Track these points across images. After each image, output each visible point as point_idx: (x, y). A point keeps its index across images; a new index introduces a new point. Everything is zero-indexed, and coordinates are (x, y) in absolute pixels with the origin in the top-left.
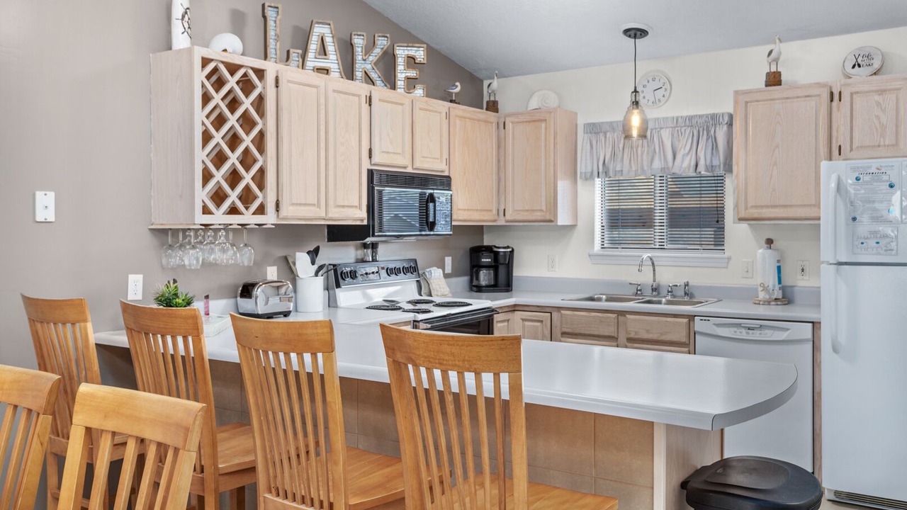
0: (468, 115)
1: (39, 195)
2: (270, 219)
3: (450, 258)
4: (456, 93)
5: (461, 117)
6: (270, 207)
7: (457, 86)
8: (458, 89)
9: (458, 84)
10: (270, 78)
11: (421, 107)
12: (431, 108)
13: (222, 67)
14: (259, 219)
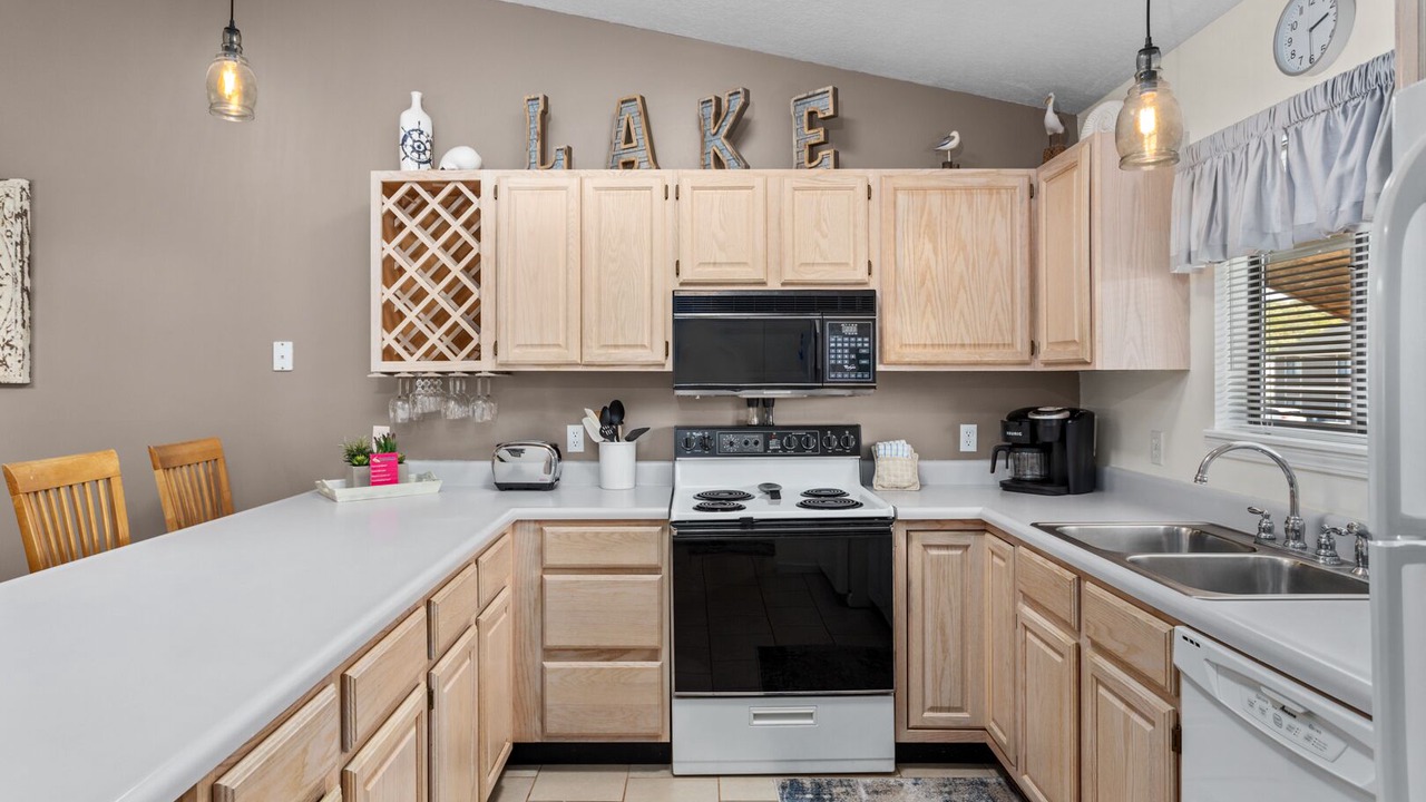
0: (934, 183)
1: (277, 345)
2: (486, 365)
3: (974, 427)
4: (952, 150)
5: (910, 190)
6: (486, 351)
7: (953, 138)
8: (953, 144)
9: (955, 134)
10: (486, 190)
11: (796, 185)
12: (822, 185)
13: (419, 189)
14: (472, 365)
